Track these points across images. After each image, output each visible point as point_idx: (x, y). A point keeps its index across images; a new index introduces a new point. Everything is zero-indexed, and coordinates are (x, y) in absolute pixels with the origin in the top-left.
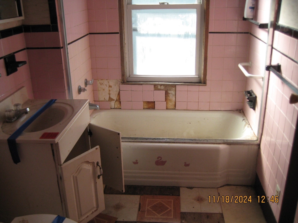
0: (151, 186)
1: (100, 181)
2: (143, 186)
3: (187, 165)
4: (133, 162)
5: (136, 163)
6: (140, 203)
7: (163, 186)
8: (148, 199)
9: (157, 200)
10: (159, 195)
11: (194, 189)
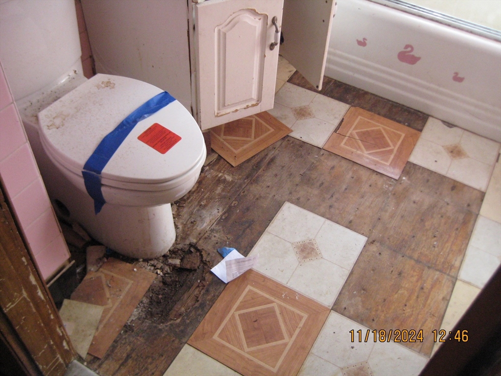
0: (376, 96)
1: (274, 56)
2: (363, 90)
3: (458, 79)
4: (357, 40)
5: (362, 43)
6: (343, 119)
7: (399, 104)
8: (360, 117)
9: (377, 124)
10: (385, 116)
11: (454, 129)
